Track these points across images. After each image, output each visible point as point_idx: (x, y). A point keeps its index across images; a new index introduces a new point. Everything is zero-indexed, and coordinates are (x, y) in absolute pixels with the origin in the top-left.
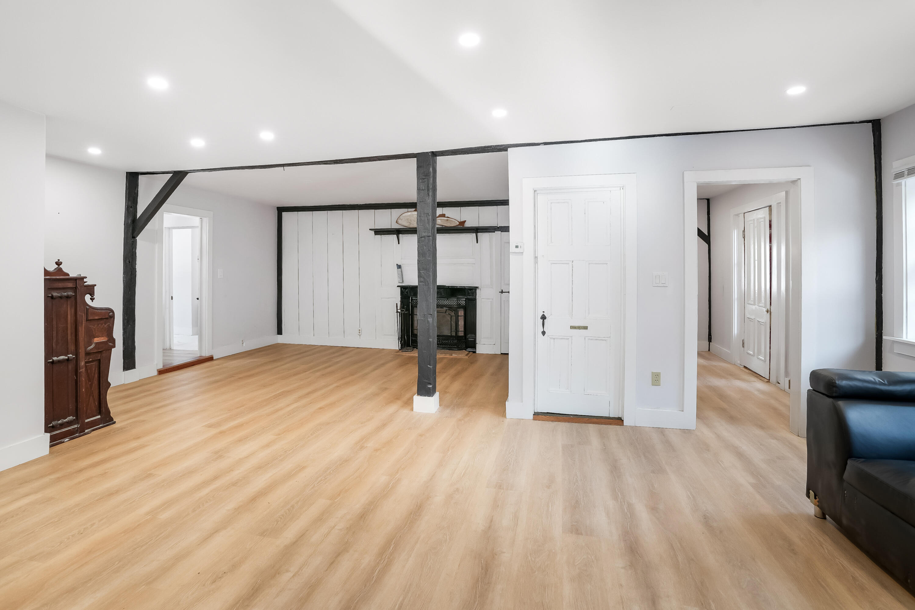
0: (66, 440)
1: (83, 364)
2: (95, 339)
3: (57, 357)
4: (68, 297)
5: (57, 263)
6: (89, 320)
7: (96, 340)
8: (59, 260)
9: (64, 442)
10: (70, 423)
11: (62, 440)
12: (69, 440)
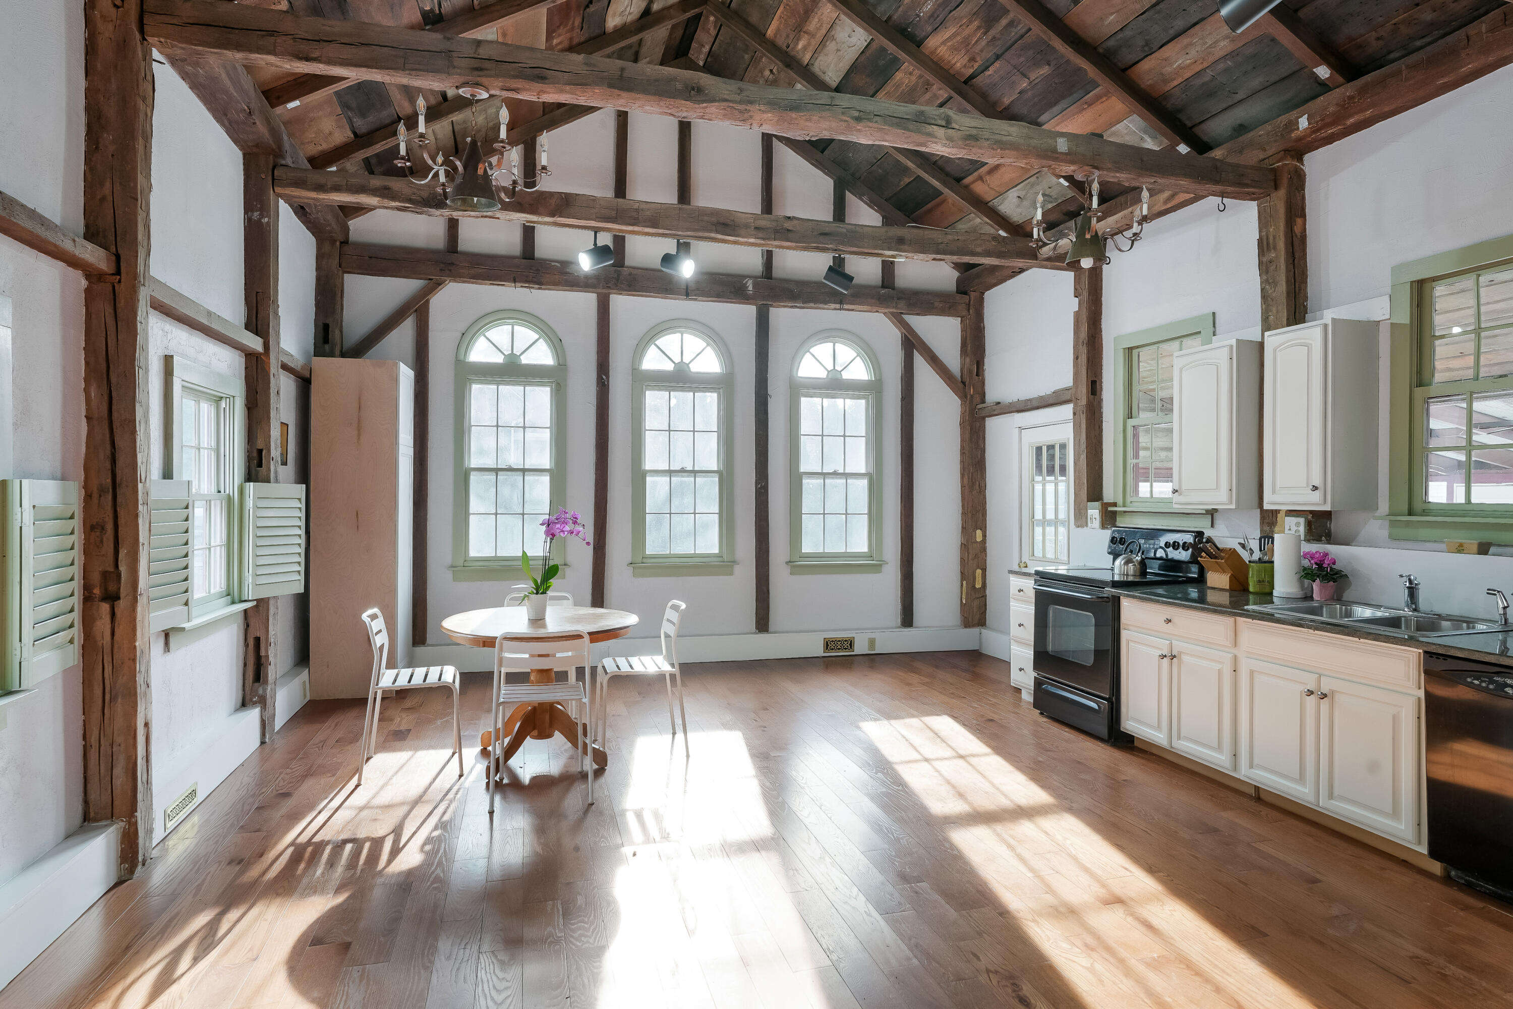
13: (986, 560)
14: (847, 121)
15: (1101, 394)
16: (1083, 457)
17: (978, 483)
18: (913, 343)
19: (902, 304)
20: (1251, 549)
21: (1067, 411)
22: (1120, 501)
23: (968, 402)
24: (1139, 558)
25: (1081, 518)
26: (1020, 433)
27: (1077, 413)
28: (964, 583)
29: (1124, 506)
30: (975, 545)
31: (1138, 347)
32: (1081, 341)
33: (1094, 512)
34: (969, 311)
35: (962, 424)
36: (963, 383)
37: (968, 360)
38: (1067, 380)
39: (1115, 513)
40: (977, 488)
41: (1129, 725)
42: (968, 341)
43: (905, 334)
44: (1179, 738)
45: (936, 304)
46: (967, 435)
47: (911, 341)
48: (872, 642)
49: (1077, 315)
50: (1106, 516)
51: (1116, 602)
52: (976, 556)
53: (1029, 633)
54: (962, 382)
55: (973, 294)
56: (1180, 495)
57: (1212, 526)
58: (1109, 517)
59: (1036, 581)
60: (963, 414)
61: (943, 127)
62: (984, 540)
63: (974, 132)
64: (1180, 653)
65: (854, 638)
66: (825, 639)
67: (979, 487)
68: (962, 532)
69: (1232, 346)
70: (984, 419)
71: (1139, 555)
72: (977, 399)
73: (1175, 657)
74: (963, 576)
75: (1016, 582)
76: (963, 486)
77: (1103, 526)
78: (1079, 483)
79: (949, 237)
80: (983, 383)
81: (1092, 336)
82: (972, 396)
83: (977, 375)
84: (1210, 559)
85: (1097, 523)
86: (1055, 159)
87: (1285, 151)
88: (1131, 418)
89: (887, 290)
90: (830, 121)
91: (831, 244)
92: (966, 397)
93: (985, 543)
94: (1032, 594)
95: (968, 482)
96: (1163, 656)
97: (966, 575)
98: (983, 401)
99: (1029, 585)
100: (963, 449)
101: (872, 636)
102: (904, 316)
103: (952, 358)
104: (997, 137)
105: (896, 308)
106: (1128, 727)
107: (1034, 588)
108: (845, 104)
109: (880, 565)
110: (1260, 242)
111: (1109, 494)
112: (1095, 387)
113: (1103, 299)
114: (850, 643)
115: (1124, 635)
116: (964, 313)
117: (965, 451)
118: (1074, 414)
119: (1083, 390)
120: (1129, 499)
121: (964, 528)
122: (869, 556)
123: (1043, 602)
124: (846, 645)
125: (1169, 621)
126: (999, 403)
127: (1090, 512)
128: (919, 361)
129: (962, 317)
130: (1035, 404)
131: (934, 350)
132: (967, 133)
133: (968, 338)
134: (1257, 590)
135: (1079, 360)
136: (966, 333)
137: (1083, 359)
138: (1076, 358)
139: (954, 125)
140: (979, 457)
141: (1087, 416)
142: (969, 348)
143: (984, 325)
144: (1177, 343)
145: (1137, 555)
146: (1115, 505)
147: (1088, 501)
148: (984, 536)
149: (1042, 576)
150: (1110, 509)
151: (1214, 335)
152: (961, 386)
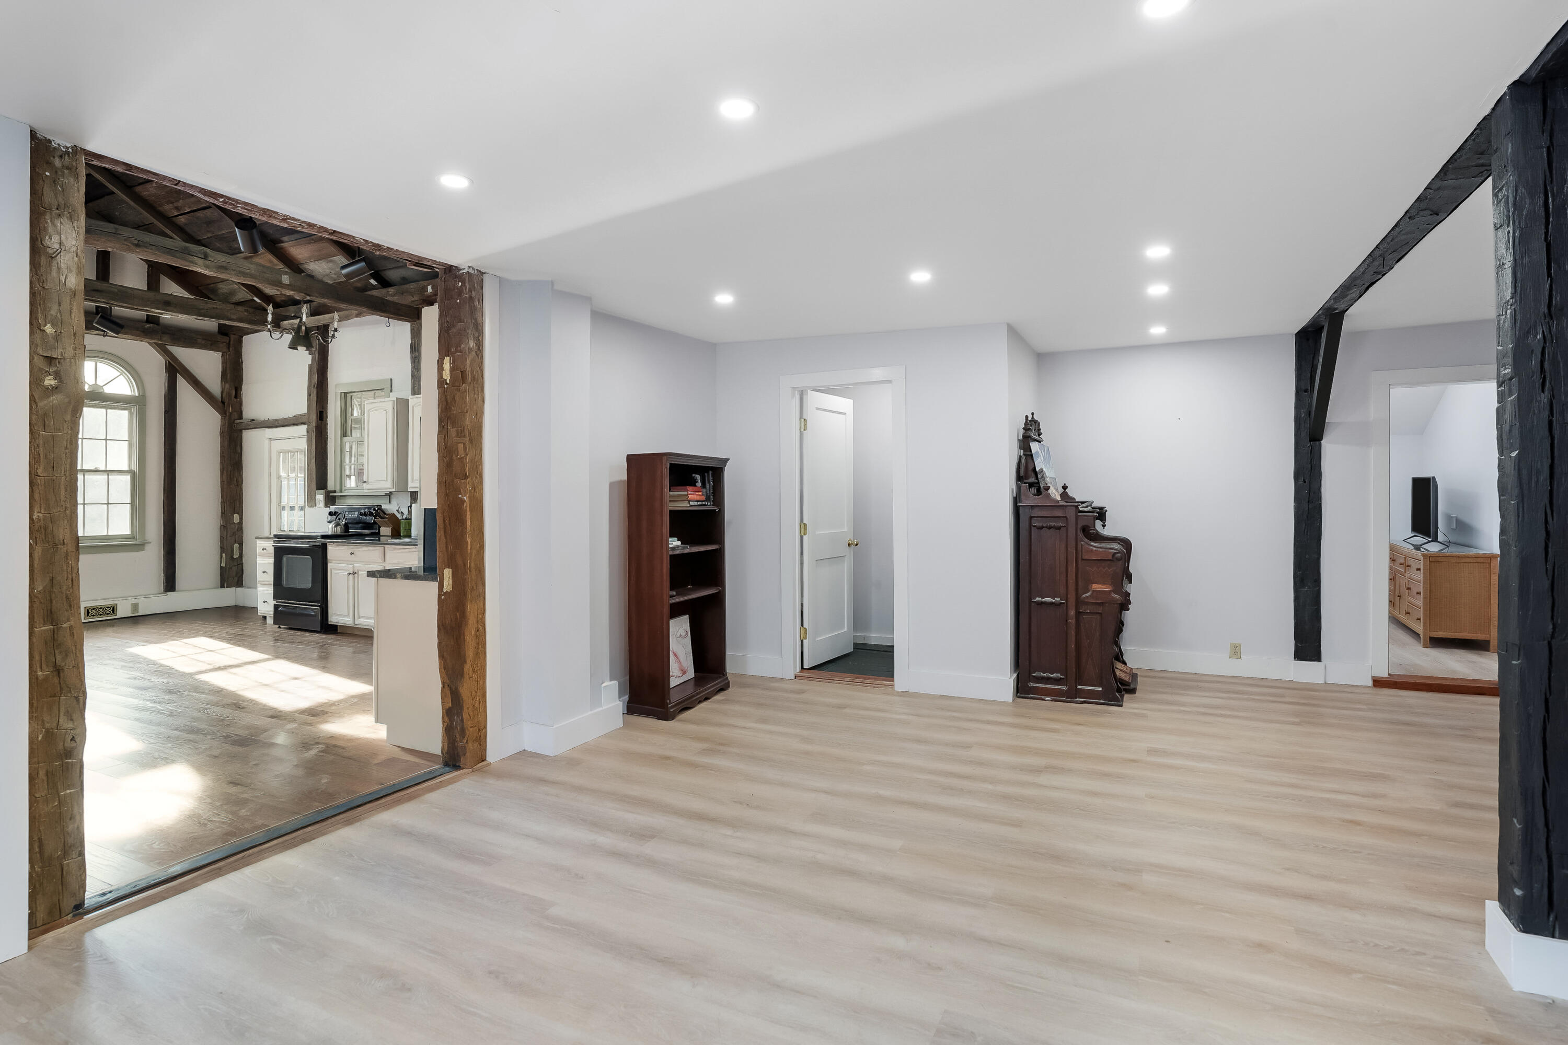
0: (1047, 699)
1: (1072, 613)
2: (1094, 585)
3: (1042, 599)
4: (1059, 528)
5: (1063, 487)
6: (1084, 559)
7: (1095, 587)
8: (1065, 484)
9: (1044, 700)
10: (1057, 681)
11: (1043, 697)
12: (1051, 701)
13: (242, 537)
14: (128, 245)
15: (326, 420)
16: (314, 460)
17: (235, 479)
18: (176, 369)
19: (166, 337)
20: (402, 512)
21: (303, 429)
22: (338, 489)
23: (227, 418)
24: (344, 523)
25: (311, 501)
26: (270, 443)
27: (310, 432)
28: (224, 555)
29: (341, 492)
30: (233, 526)
31: (351, 392)
32: (313, 385)
33: (320, 497)
34: (229, 348)
35: (222, 434)
36: (223, 403)
37: (227, 386)
38: (303, 409)
39: (335, 497)
40: (235, 482)
41: (333, 619)
42: (228, 371)
43: (169, 361)
44: (359, 618)
45: (199, 341)
46: (226, 443)
47: (174, 366)
48: (135, 607)
49: (311, 367)
50: (328, 499)
51: (324, 547)
52: (234, 534)
53: (270, 577)
54: (222, 401)
55: (233, 337)
56: (368, 484)
57: (390, 502)
58: (331, 499)
59: (274, 541)
60: (222, 426)
61: (202, 258)
62: (241, 522)
63: (225, 264)
64: (358, 571)
65: (116, 604)
66: (85, 607)
67: (237, 482)
68: (222, 516)
69: (394, 401)
70: (241, 431)
71: (344, 520)
72: (236, 415)
73: (356, 573)
74: (222, 550)
75: (261, 544)
76: (222, 482)
77: (327, 505)
78: (311, 478)
79: (209, 305)
80: (241, 404)
81: (321, 382)
82: (231, 414)
83: (236, 397)
84: (380, 520)
85: (322, 504)
86: (282, 287)
87: (423, 300)
88: (346, 437)
89: (151, 325)
90: (115, 243)
91: (103, 299)
92: (225, 414)
93: (242, 524)
94: (272, 550)
95: (227, 478)
96: (349, 574)
97: (225, 548)
98: (241, 417)
99: (269, 545)
100: (223, 453)
101: (134, 601)
102: (167, 346)
103: (214, 384)
104: (241, 269)
105: (160, 340)
106: (332, 620)
107: (273, 546)
108: (127, 235)
109: (143, 545)
110: (411, 345)
111: (331, 485)
112: (322, 416)
113: (329, 358)
114: (114, 609)
115: (330, 566)
116: (225, 350)
117: (224, 455)
118: (308, 432)
119: (314, 417)
120: (344, 488)
121: (222, 513)
122: (132, 537)
123: (279, 553)
124: (108, 610)
125: (352, 554)
126: (254, 420)
127: (318, 497)
128: (182, 383)
129: (223, 353)
130: (281, 423)
131: (197, 376)
132: (220, 265)
133: (228, 369)
134: (405, 534)
135: (312, 396)
136: (226, 365)
137: (314, 396)
138: (309, 395)
139: (210, 259)
140: (237, 459)
141: (316, 433)
142: (228, 377)
143: (242, 360)
144: (373, 393)
145: (343, 521)
146: (335, 492)
147: (317, 490)
148: (241, 519)
149: (278, 537)
150: (331, 494)
151: (391, 392)
152: (221, 405)
